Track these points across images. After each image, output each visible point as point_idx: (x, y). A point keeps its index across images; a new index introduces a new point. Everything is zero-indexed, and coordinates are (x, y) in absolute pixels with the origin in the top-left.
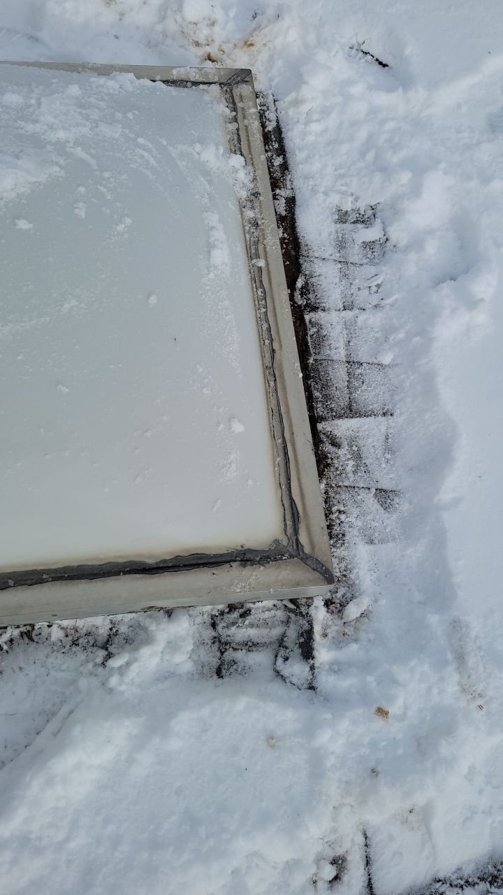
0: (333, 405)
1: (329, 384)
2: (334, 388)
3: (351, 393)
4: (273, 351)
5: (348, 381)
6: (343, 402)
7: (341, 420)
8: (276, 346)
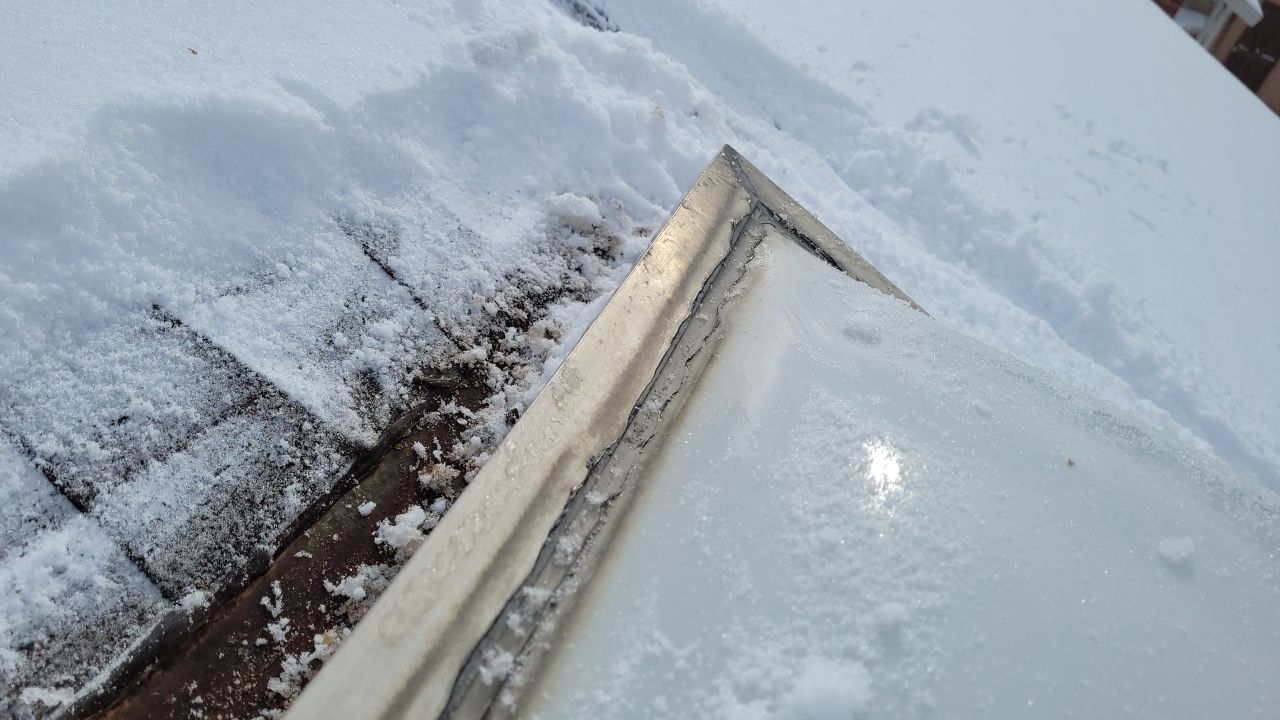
0: (284, 444)
1: (226, 497)
2: (226, 476)
3: (195, 430)
4: (593, 468)
5: (161, 458)
6: (250, 430)
7: (305, 403)
8: (576, 474)
